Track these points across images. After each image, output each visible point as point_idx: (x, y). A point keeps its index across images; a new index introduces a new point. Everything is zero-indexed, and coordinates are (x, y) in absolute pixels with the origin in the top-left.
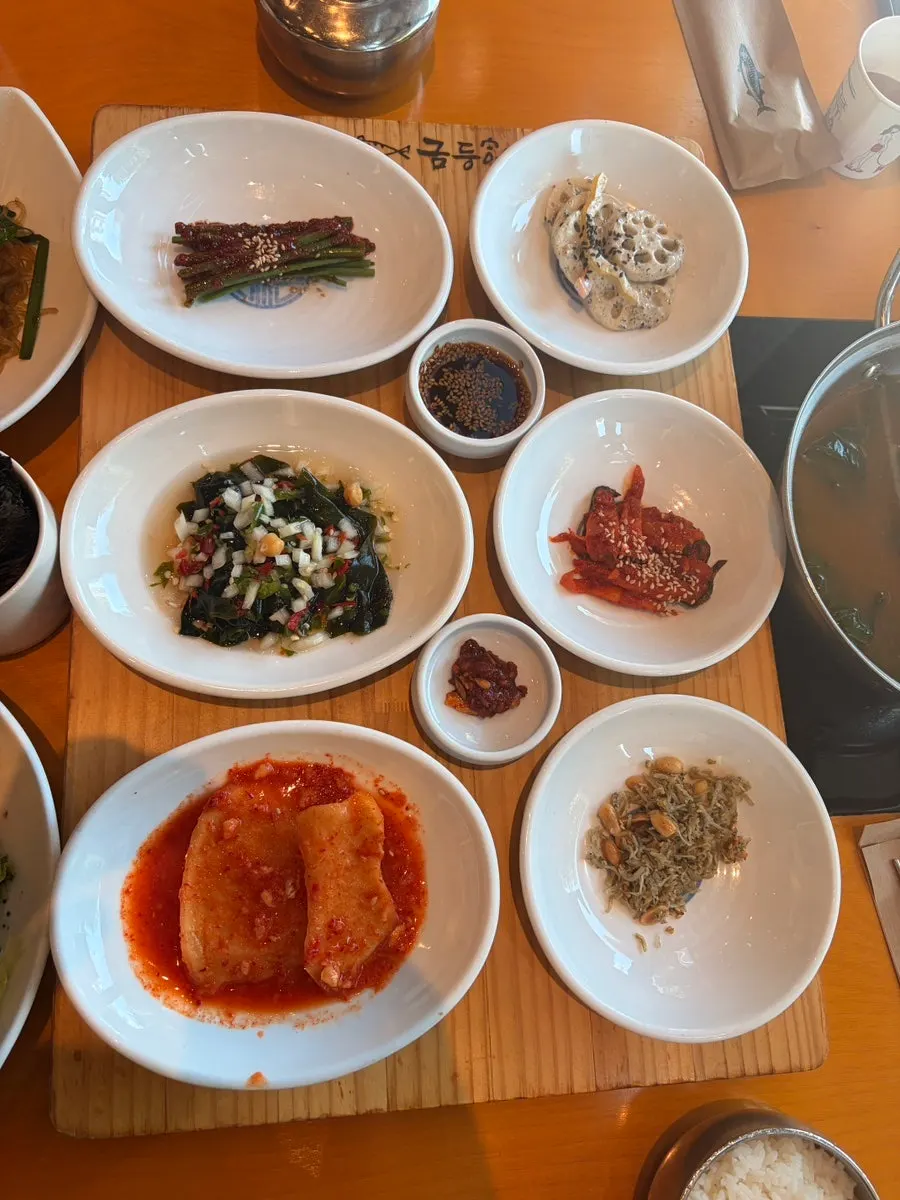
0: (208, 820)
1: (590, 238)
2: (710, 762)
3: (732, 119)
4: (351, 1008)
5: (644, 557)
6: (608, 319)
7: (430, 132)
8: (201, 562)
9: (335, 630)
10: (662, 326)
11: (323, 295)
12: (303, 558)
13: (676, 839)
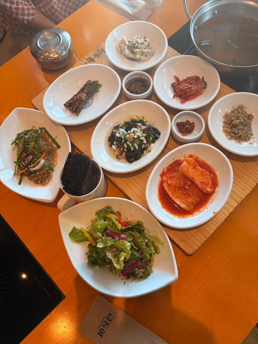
0: (165, 185)
1: (131, 48)
2: (233, 107)
3: (131, 14)
4: (217, 193)
5: (191, 86)
6: (146, 58)
7: (87, 57)
8: (123, 150)
9: (153, 142)
10: (155, 52)
11: (97, 96)
12: (138, 134)
13: (240, 122)
